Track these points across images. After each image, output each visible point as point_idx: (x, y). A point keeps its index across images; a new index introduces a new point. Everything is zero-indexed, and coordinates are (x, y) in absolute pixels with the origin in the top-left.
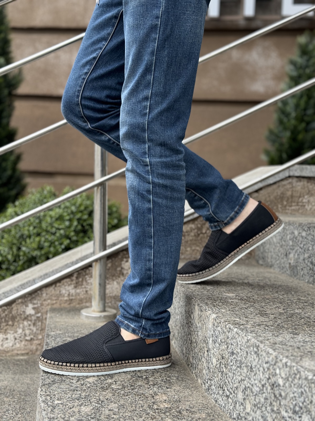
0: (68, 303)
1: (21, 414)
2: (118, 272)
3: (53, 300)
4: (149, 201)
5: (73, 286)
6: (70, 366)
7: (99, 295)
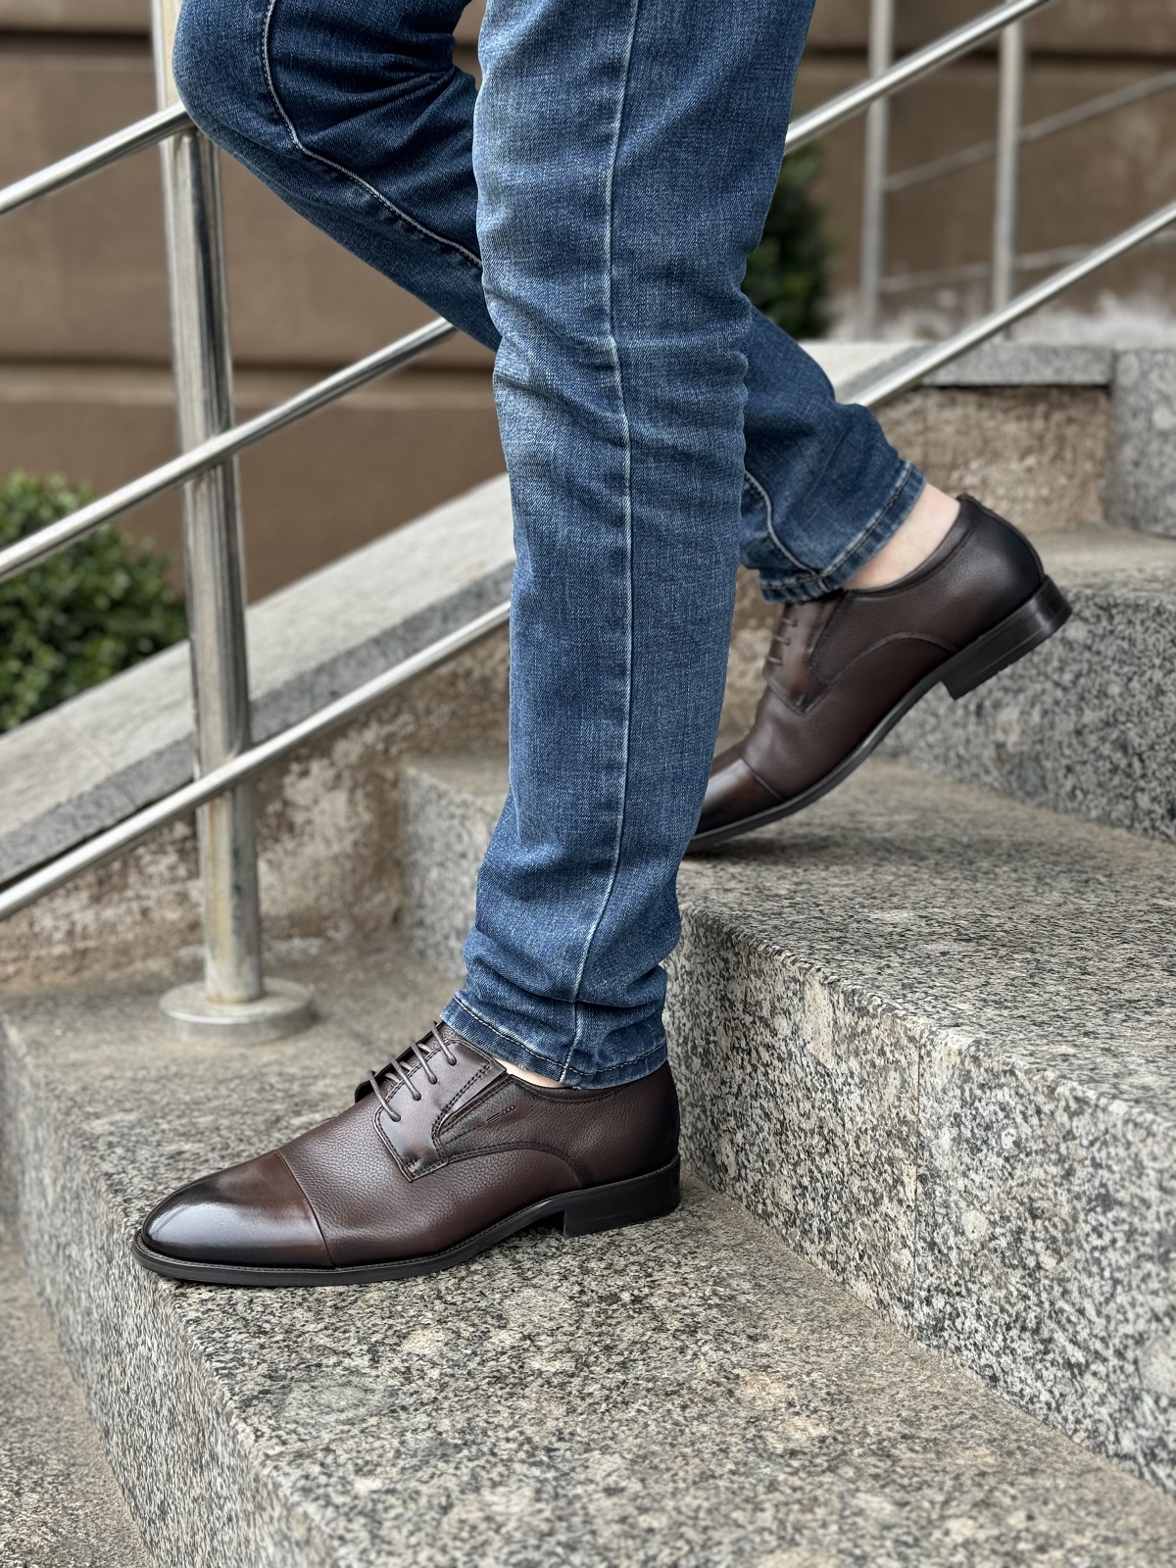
3: (5, 962)
4: (617, 521)
7: (238, 932)
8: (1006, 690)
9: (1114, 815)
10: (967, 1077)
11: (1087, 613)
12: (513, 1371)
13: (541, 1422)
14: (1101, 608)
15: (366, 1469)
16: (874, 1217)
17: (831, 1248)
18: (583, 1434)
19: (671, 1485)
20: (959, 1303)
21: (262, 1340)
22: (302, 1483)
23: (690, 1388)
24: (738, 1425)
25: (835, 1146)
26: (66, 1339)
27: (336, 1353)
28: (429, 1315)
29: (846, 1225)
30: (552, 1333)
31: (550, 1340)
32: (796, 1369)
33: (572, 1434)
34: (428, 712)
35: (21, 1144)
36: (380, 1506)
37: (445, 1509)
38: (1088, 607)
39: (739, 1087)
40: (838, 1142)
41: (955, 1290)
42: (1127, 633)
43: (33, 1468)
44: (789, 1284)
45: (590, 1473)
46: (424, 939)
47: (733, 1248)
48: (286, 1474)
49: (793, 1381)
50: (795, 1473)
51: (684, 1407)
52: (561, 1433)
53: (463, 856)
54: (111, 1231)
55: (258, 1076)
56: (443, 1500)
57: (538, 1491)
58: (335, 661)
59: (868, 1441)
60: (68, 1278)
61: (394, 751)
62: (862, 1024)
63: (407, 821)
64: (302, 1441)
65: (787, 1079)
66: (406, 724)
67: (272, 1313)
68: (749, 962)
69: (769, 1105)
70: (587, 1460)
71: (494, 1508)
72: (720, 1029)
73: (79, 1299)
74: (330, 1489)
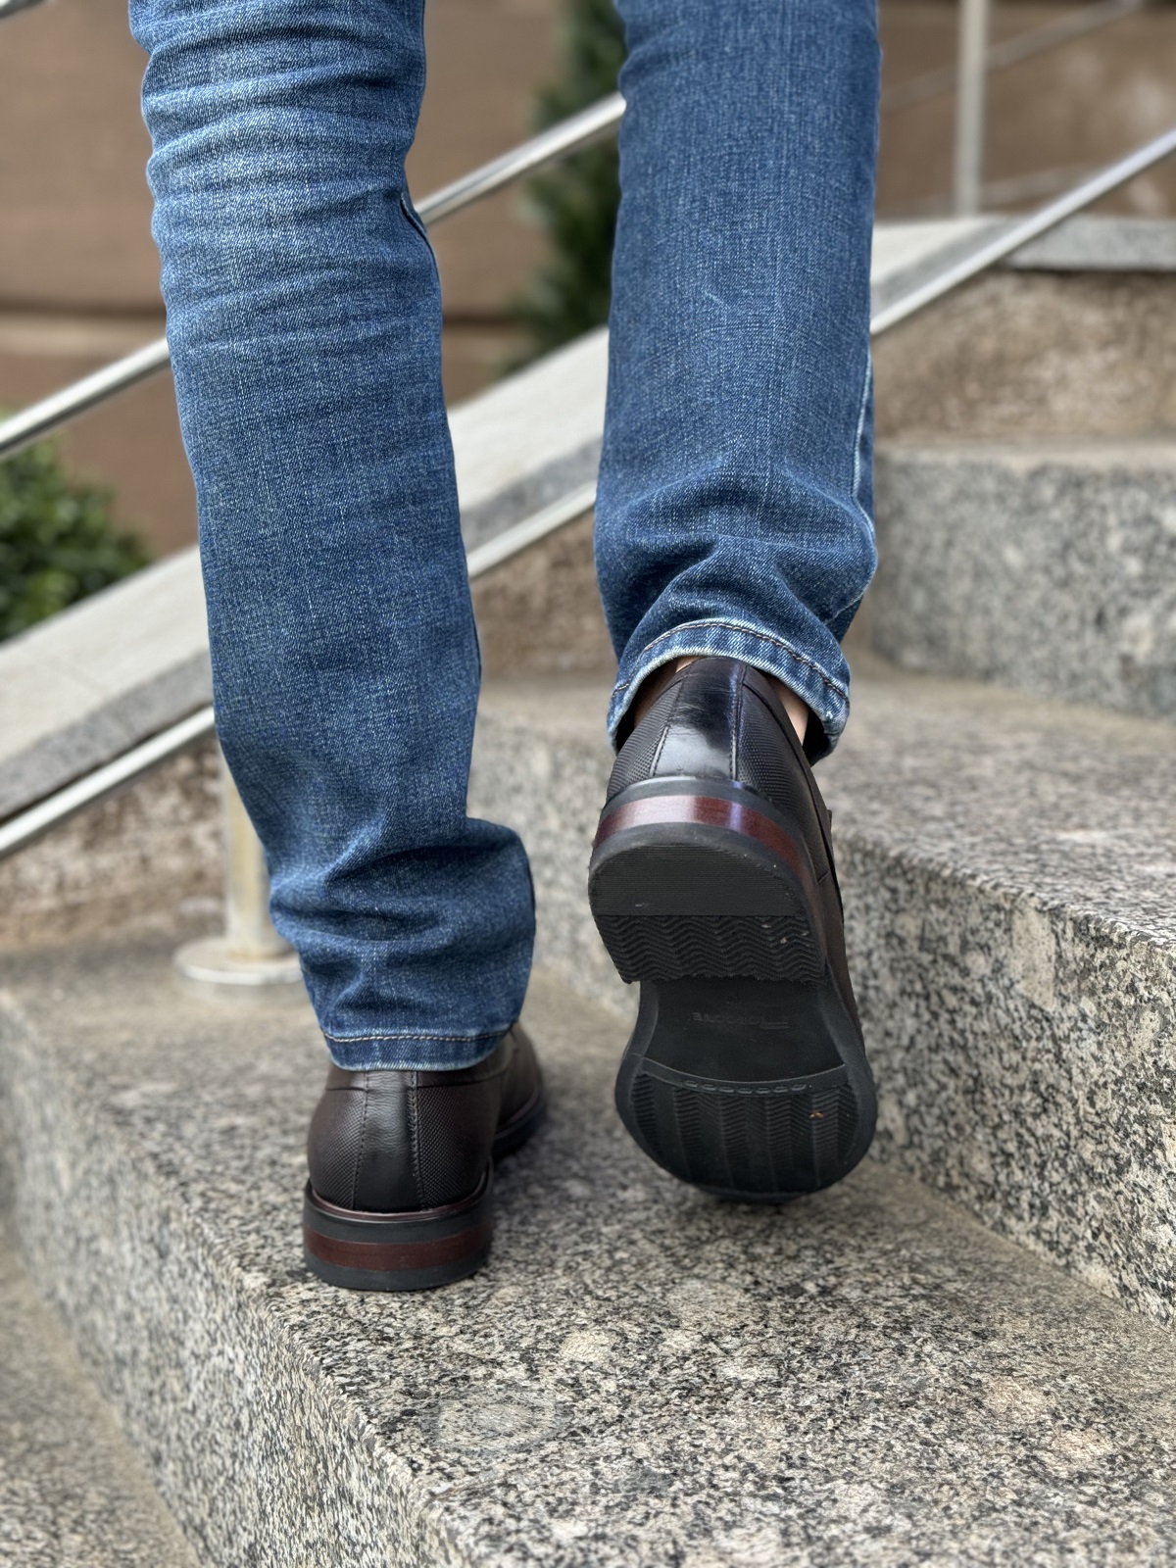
0: (59, 923)
5: (76, 842)
12: (705, 1381)
13: (760, 1444)
15: (561, 1509)
16: (1115, 1187)
18: (816, 1459)
19: (946, 1521)
21: (388, 1348)
22: (485, 1529)
23: (926, 1398)
24: (1001, 1444)
25: (1056, 1104)
26: (92, 1349)
27: (482, 1362)
28: (582, 1313)
29: (1073, 1198)
30: (737, 1332)
31: (737, 1341)
32: (1044, 1372)
33: (802, 1458)
35: (19, 1124)
36: (593, 1557)
37: (677, 1560)
39: (912, 1040)
40: (1060, 1099)
43: (69, 1503)
44: (998, 1269)
45: (841, 1509)
48: (463, 1518)
49: (1047, 1387)
50: (1093, 1503)
51: (928, 1422)
52: (789, 1458)
56: (670, 1548)
57: (785, 1533)
59: (1166, 1459)
60: (94, 1278)
62: (1101, 956)
64: (472, 1474)
65: (985, 1026)
67: (391, 1315)
68: (928, 890)
69: (957, 1059)
70: (832, 1492)
71: (736, 1556)
72: (884, 972)
73: (112, 1302)
74: (523, 1536)
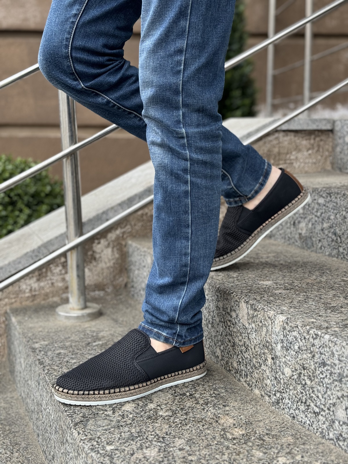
0: (31, 300)
1: (17, 452)
2: (90, 257)
3: (12, 299)
4: (186, 183)
5: (35, 279)
6: (99, 394)
7: (79, 289)
8: (302, 218)
9: (333, 254)
10: (284, 329)
11: (324, 195)
12: (154, 415)
13: (162, 430)
14: (328, 194)
15: (110, 443)
16: (259, 370)
17: (248, 380)
18: (173, 433)
19: (198, 448)
20: (284, 395)
22: (91, 447)
23: (205, 420)
24: (218, 431)
25: (248, 349)
26: (27, 408)
27: (103, 410)
29: (252, 373)
30: (166, 404)
31: (165, 406)
32: (236, 415)
33: (170, 433)
34: (135, 225)
35: (15, 351)
36: (113, 454)
37: (132, 455)
38: (324, 193)
39: (222, 333)
40: (249, 348)
41: (283, 391)
42: (335, 201)
43: (17, 446)
44: (236, 390)
45: (175, 444)
46: (134, 291)
47: (220, 380)
48: (87, 445)
49: (235, 418)
50: (234, 444)
51: (203, 426)
52: (167, 433)
53: (144, 266)
54: (39, 376)
55: (84, 331)
56: (132, 452)
57: (159, 449)
58: (108, 210)
59: (256, 435)
60: (28, 391)
61: (125, 236)
63: (129, 257)
64: (92, 435)
65: (235, 330)
66: (129, 228)
68: (224, 296)
69: (230, 338)
70: (174, 441)
71: (146, 454)
72: (216, 316)
73: (31, 396)
74: (99, 449)
